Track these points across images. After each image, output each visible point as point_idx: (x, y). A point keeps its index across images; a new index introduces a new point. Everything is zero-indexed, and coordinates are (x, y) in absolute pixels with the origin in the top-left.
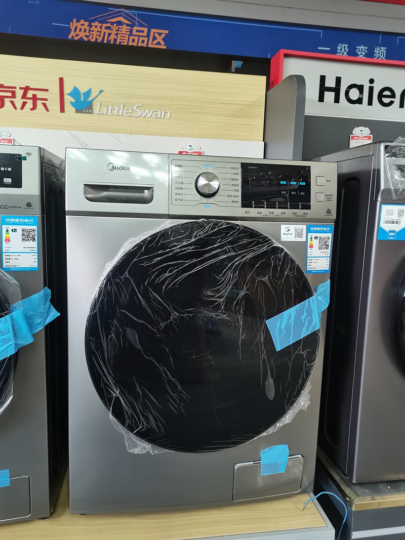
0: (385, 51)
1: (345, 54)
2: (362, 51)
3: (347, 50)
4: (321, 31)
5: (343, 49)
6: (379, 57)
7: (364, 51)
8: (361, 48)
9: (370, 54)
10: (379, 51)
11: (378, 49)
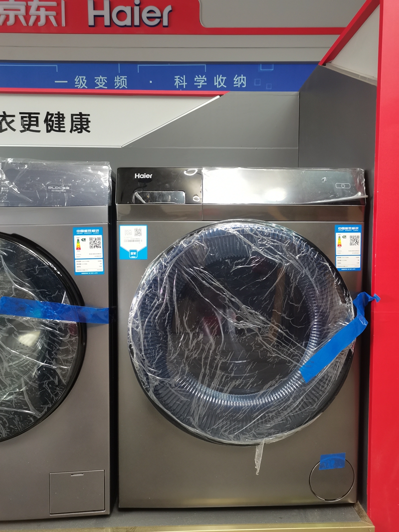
0: (126, 79)
1: (84, 85)
2: (101, 81)
3: (86, 81)
4: (57, 66)
5: (81, 81)
6: (120, 86)
7: (104, 81)
8: (99, 78)
9: (110, 84)
10: (119, 79)
11: (118, 78)
